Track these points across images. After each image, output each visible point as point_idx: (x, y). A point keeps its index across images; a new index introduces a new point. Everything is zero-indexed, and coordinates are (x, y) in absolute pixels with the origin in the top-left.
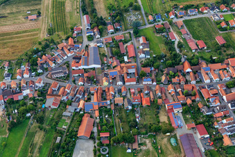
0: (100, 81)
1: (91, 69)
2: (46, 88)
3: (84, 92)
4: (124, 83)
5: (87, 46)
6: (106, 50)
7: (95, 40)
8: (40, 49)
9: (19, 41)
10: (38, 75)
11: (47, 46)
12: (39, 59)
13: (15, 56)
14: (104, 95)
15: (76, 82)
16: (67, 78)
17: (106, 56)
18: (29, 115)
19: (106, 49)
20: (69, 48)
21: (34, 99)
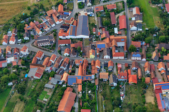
0: (87, 53)
1: (79, 39)
2: (31, 57)
3: (69, 64)
4: (111, 57)
5: (77, 15)
6: (96, 20)
7: (86, 8)
8: (29, 14)
9: (8, 5)
10: (24, 42)
11: (37, 12)
12: (26, 25)
13: (3, 20)
14: (89, 69)
15: (62, 52)
16: (53, 47)
17: (96, 27)
18: (10, 84)
19: (96, 18)
20: (58, 15)
21: (17, 68)
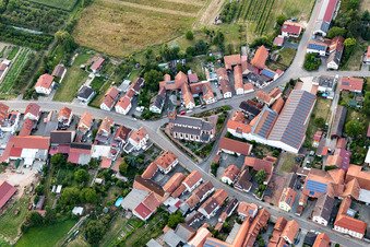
0: (277, 192)
1: (272, 148)
2: (148, 158)
4: (332, 223)
5: (292, 83)
6: (333, 112)
8: (183, 52)
9: (150, 14)
10: (148, 116)
11: (203, 49)
12: (167, 77)
13: (124, 49)
15: (221, 170)
16: (205, 150)
17: (324, 129)
18: (78, 210)
19: (334, 107)
20: (246, 72)
21: (108, 175)
